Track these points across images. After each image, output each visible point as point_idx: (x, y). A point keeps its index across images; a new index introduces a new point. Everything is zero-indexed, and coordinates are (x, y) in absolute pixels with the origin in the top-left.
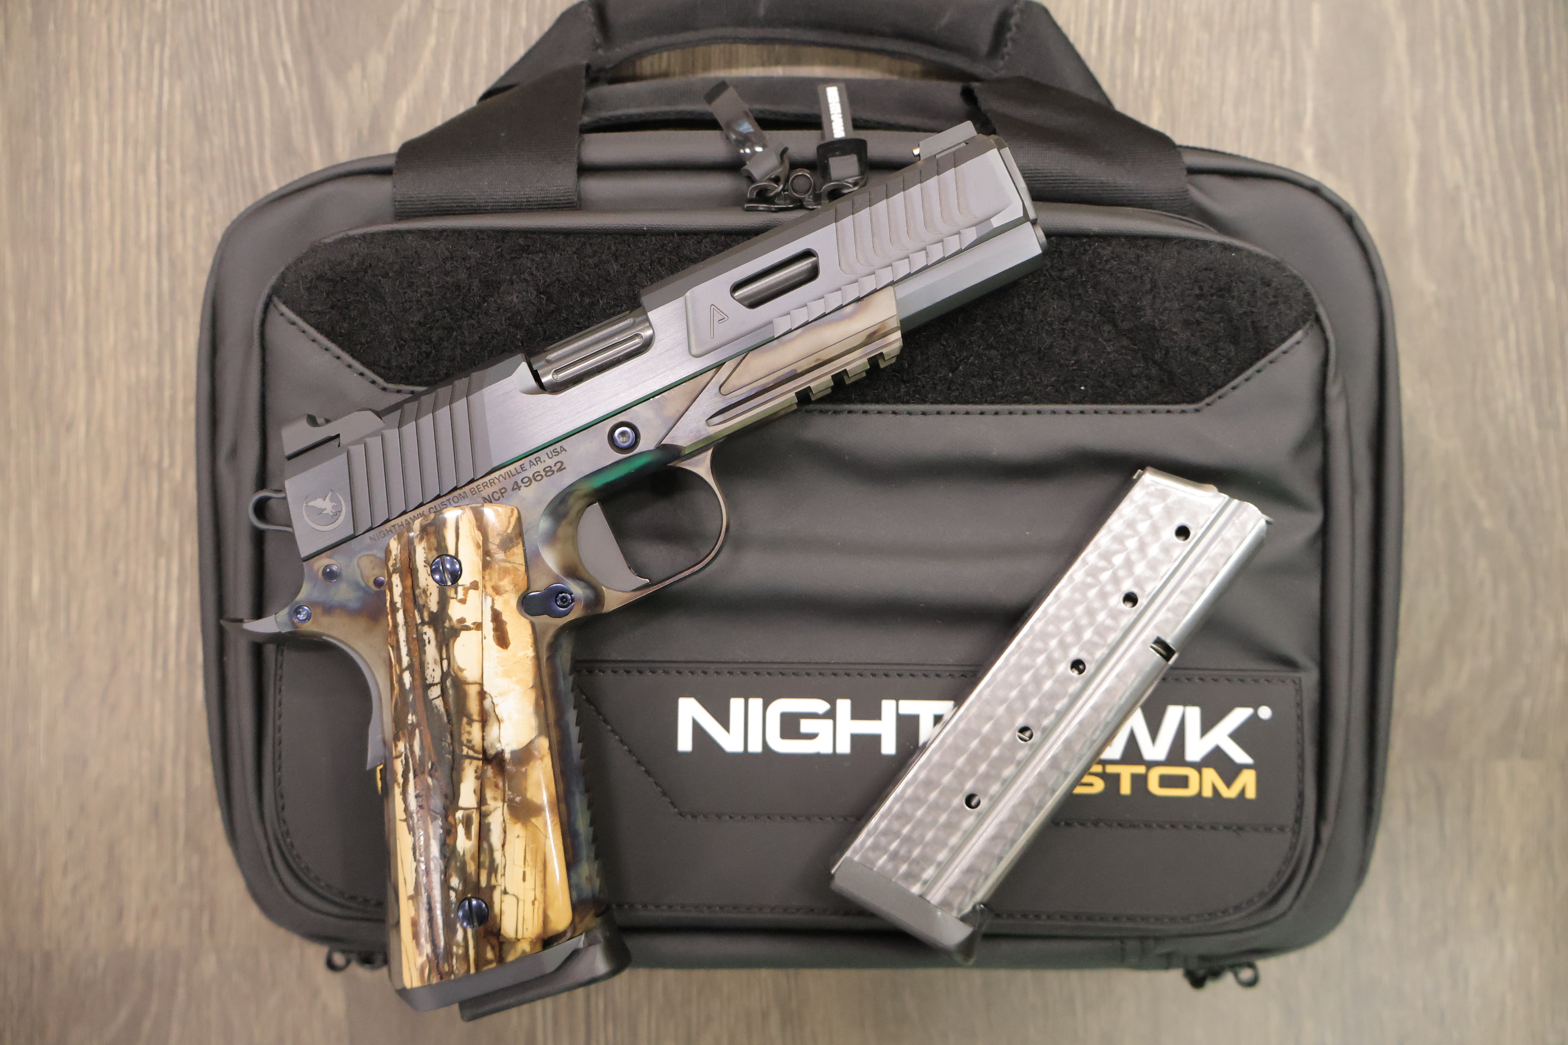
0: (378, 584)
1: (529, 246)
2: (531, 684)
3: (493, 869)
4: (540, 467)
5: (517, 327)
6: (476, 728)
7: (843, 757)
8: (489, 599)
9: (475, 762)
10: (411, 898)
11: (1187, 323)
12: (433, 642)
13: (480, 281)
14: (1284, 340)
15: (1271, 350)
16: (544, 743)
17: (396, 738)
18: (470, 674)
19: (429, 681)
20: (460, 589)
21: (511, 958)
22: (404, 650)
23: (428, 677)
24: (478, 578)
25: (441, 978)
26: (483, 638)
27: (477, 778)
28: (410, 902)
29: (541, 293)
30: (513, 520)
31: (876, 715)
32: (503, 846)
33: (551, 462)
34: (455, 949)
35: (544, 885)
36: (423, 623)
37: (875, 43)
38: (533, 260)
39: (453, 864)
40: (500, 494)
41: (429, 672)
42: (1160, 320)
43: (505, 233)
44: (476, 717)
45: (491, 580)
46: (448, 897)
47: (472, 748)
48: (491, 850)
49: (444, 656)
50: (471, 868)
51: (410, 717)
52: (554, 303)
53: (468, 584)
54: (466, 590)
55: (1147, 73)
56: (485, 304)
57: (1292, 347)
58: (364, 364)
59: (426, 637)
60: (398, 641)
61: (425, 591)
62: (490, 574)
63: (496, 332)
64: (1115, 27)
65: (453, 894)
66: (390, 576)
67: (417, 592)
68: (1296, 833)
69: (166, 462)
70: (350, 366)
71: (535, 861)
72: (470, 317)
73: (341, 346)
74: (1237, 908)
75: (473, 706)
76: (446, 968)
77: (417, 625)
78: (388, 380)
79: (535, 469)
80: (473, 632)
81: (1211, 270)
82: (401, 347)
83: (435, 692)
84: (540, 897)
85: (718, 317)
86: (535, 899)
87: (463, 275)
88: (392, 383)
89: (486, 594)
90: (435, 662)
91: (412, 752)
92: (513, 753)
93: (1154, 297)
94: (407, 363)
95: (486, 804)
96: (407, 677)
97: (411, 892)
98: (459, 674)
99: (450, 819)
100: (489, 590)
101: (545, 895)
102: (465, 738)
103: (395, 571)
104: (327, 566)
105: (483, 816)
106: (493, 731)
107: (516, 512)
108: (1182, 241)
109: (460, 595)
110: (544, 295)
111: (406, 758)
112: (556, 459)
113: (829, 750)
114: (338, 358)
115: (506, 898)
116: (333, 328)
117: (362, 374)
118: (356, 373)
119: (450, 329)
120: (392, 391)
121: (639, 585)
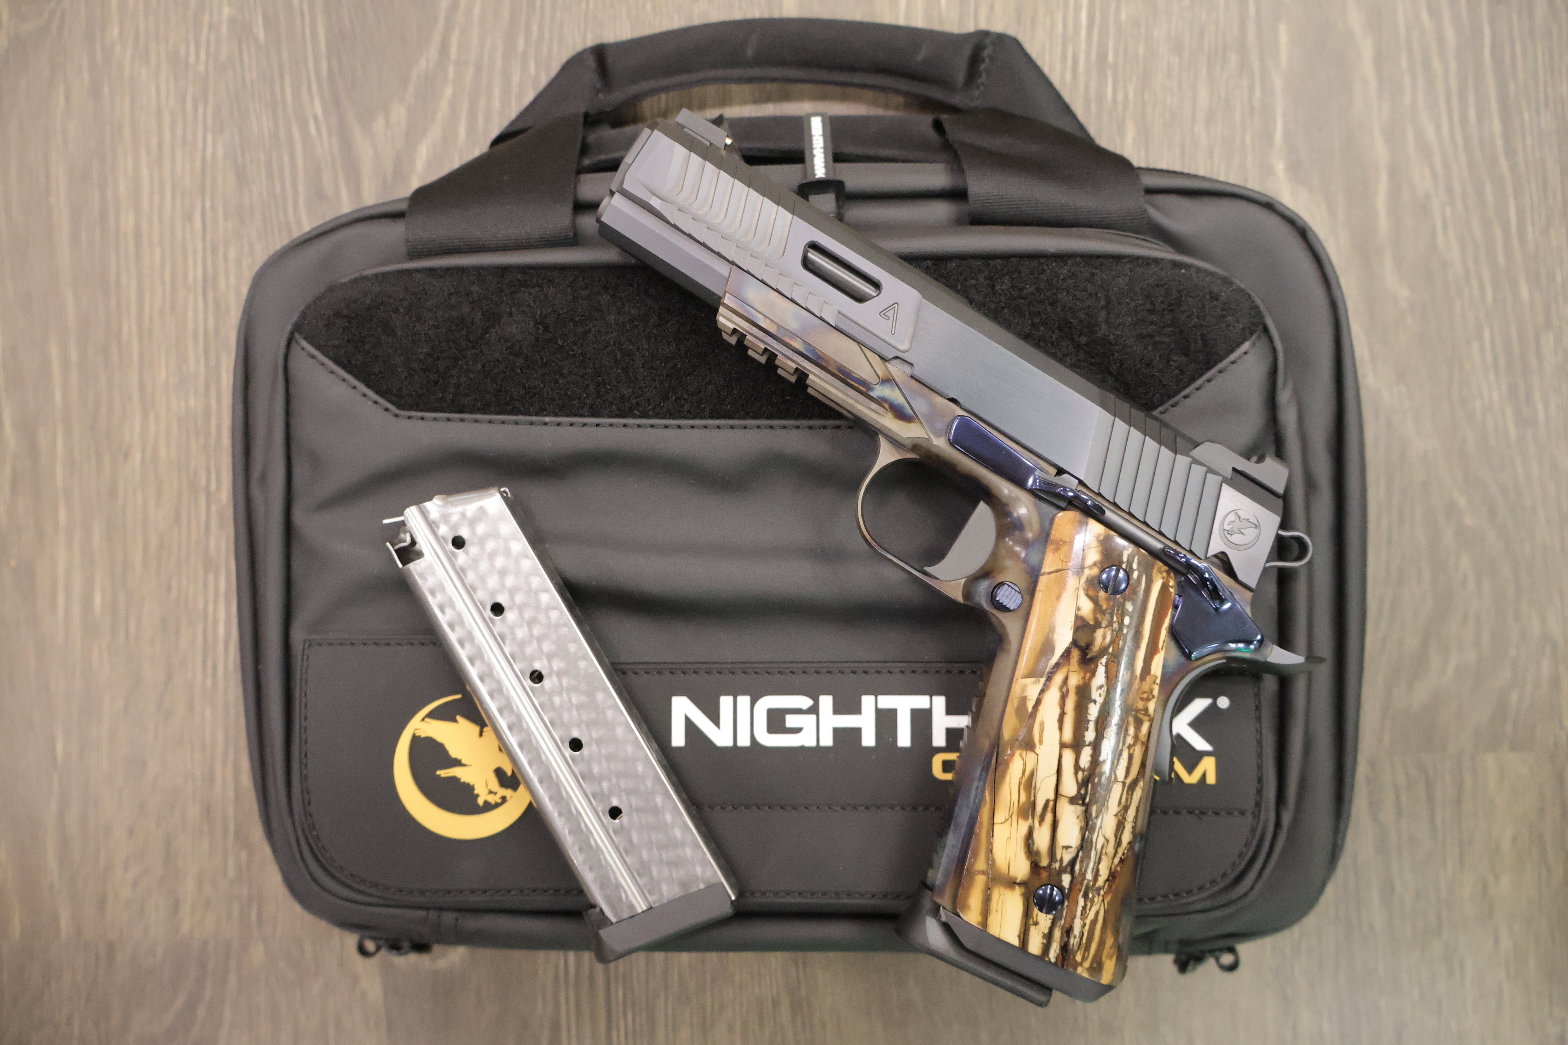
1: (526, 281)
5: (517, 355)
7: (826, 749)
11: (1141, 337)
13: (483, 314)
14: (1232, 351)
15: (1221, 361)
29: (538, 324)
31: (856, 709)
37: (857, 78)
38: (530, 294)
42: (1114, 334)
43: (505, 269)
52: (551, 333)
55: (1120, 97)
56: (488, 335)
57: (1240, 357)
58: (378, 392)
63: (498, 361)
64: (1088, 54)
68: (1256, 816)
69: (213, 486)
70: (365, 395)
72: (473, 347)
73: (356, 377)
74: (1201, 888)
78: (399, 406)
81: (1162, 286)
82: (411, 376)
87: (466, 309)
88: (404, 409)
93: (1109, 313)
94: (417, 392)
108: (1134, 259)
110: (541, 325)
113: (813, 744)
114: (354, 388)
116: (349, 361)
117: (376, 402)
118: (371, 401)
119: (457, 359)
120: (403, 417)
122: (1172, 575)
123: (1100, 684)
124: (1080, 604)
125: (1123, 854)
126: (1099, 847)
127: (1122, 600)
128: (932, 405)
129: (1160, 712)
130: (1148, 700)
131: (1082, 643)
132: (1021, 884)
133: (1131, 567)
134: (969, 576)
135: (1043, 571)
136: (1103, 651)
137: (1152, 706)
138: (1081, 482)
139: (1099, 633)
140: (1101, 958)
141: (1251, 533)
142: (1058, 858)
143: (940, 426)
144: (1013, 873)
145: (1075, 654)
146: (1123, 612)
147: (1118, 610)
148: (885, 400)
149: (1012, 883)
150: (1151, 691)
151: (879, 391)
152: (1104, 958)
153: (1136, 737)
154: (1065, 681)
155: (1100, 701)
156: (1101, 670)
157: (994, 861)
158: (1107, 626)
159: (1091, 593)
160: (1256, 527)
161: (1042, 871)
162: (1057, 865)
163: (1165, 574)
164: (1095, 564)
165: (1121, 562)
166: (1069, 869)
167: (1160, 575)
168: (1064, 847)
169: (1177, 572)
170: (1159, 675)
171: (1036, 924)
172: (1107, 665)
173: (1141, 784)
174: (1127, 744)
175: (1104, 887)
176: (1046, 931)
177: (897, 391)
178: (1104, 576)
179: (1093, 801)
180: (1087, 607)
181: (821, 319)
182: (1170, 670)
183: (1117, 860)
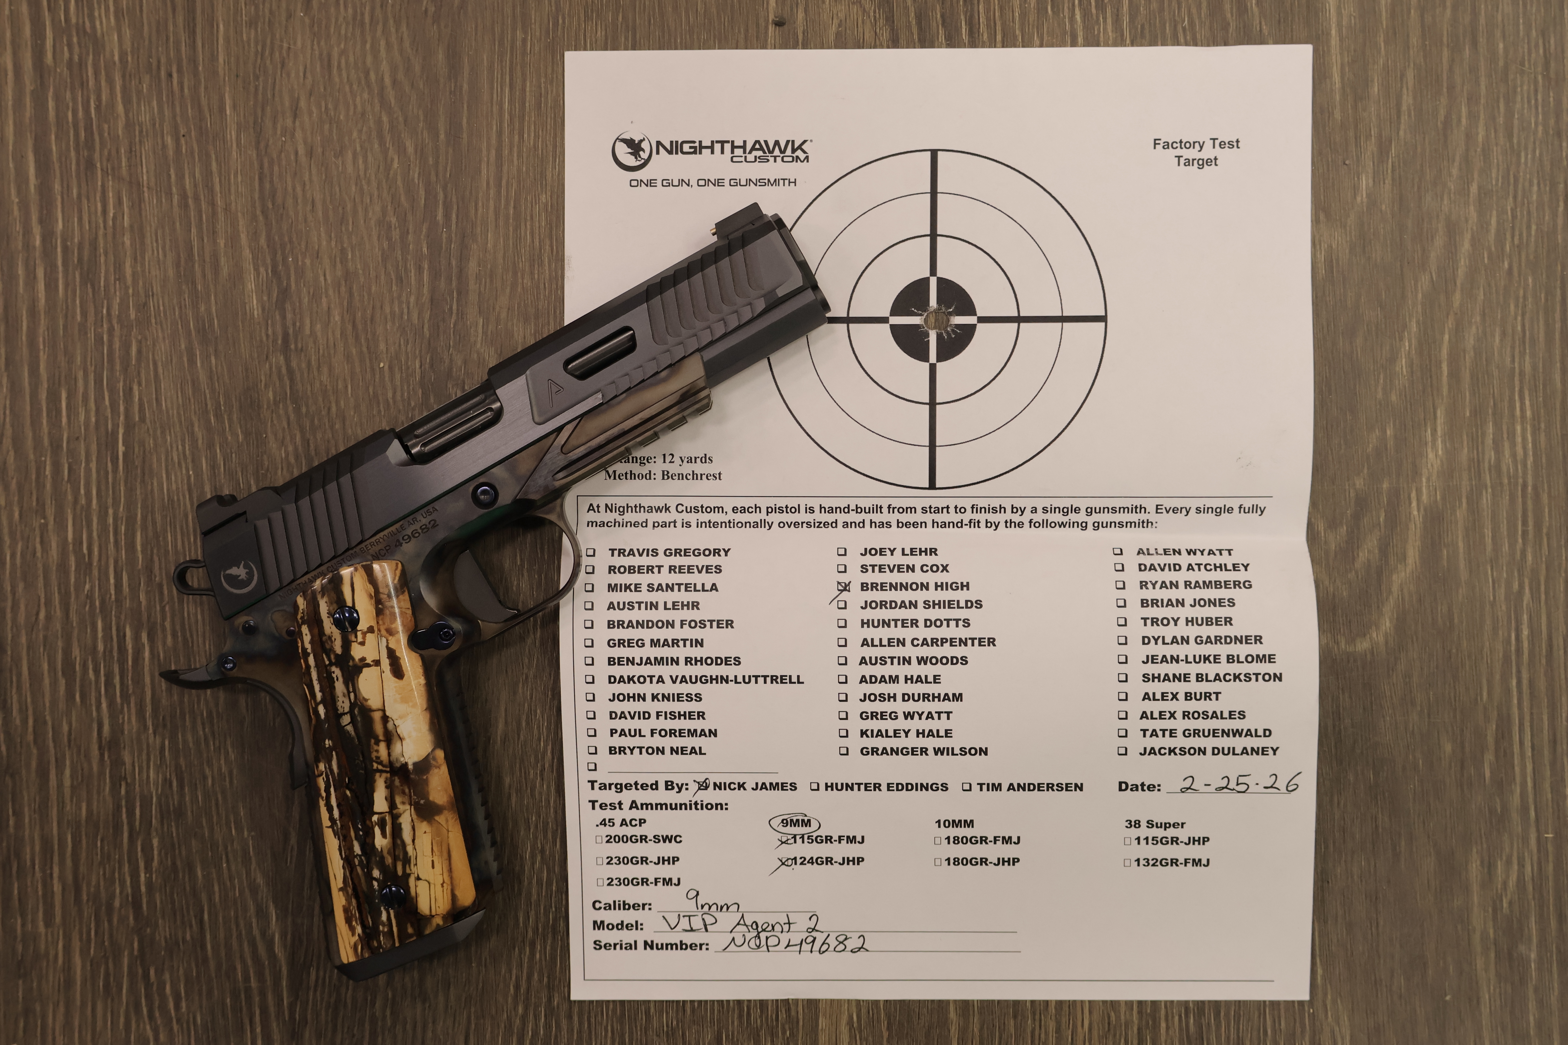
0: (290, 633)
2: (425, 706)
3: (407, 861)
4: (416, 526)
6: (382, 747)
8: (384, 640)
9: (384, 775)
10: (341, 889)
12: (341, 679)
16: (440, 754)
17: (317, 761)
18: (374, 702)
19: (341, 711)
20: (359, 634)
21: (428, 931)
22: (317, 687)
23: (339, 708)
24: (373, 623)
25: (372, 953)
26: (382, 672)
27: (387, 787)
28: (341, 893)
30: (398, 572)
32: (413, 841)
33: (424, 521)
34: (381, 928)
35: (450, 870)
36: (331, 664)
39: (373, 859)
40: (385, 551)
41: (339, 704)
44: (381, 738)
45: (384, 624)
46: (373, 886)
47: (381, 763)
48: (404, 845)
49: (351, 690)
50: (389, 860)
51: (327, 742)
53: (365, 630)
54: (364, 634)
59: (334, 676)
60: (311, 680)
61: (330, 638)
62: (382, 620)
65: (375, 884)
66: (300, 627)
67: (324, 638)
71: (441, 852)
75: (379, 729)
76: (375, 944)
77: (326, 666)
79: (413, 528)
80: (373, 668)
83: (346, 720)
84: (447, 879)
85: (555, 389)
86: (444, 882)
89: (381, 636)
90: (344, 696)
91: (332, 771)
92: (415, 764)
95: (397, 808)
96: (321, 710)
97: (341, 885)
98: (365, 703)
99: (368, 822)
100: (384, 632)
101: (451, 878)
102: (374, 755)
103: (303, 623)
104: (246, 622)
105: (395, 817)
106: (397, 748)
107: (400, 565)
109: (360, 639)
111: (327, 776)
112: (429, 518)
115: (419, 883)
121: (509, 616)
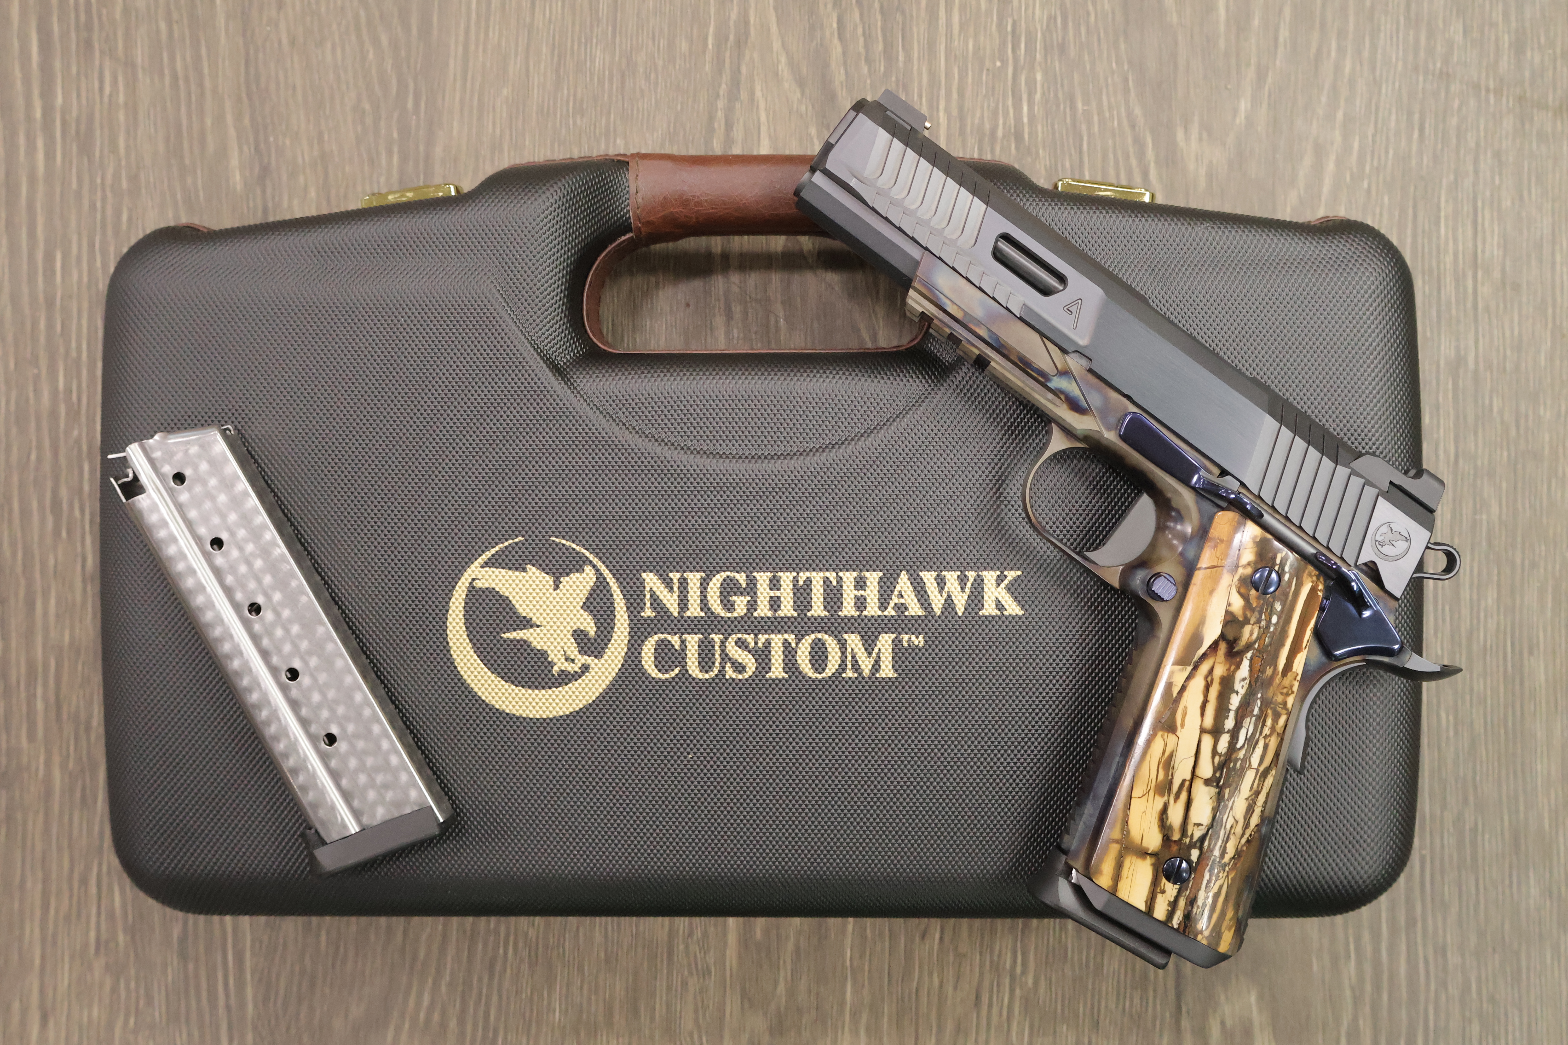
122: (1322, 579)
123: (1243, 676)
124: (1232, 600)
125: (1251, 835)
126: (1228, 827)
127: (1271, 600)
128: (1106, 399)
129: (1298, 706)
130: (1287, 695)
131: (1230, 637)
132: (1151, 855)
133: (1283, 570)
134: (1126, 564)
135: (1199, 566)
136: (1249, 646)
137: (1290, 701)
138: (1243, 484)
139: (1247, 629)
140: (1220, 928)
141: (1402, 545)
142: (1189, 834)
143: (1113, 420)
144: (1145, 844)
145: (1223, 647)
146: (1271, 611)
147: (1267, 609)
148: (1062, 392)
149: (1143, 853)
150: (1291, 687)
151: (1057, 383)
152: (1223, 929)
153: (1273, 728)
154: (1211, 671)
155: (1242, 692)
156: (1246, 663)
157: (1128, 832)
158: (1255, 623)
159: (1243, 590)
160: (1407, 540)
161: (1173, 844)
162: (1187, 840)
163: (1314, 578)
164: (1249, 564)
165: (1274, 564)
166: (1198, 845)
167: (1310, 579)
168: (1195, 824)
169: (1327, 577)
170: (1300, 672)
171: (1163, 892)
172: (1251, 660)
173: (1273, 772)
174: (1263, 735)
175: (1229, 864)
176: (1172, 899)
177: (1074, 384)
178: (1258, 575)
179: (1227, 784)
180: (1237, 604)
181: (1007, 309)
182: (1311, 668)
183: (1244, 841)
